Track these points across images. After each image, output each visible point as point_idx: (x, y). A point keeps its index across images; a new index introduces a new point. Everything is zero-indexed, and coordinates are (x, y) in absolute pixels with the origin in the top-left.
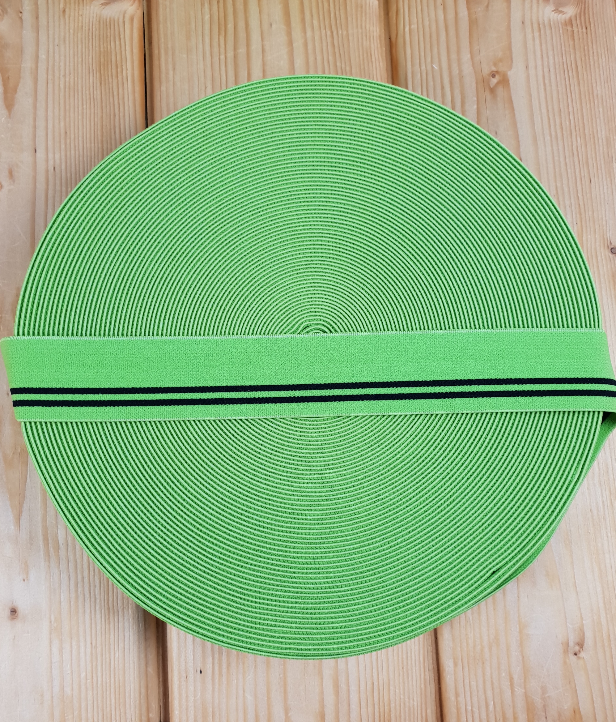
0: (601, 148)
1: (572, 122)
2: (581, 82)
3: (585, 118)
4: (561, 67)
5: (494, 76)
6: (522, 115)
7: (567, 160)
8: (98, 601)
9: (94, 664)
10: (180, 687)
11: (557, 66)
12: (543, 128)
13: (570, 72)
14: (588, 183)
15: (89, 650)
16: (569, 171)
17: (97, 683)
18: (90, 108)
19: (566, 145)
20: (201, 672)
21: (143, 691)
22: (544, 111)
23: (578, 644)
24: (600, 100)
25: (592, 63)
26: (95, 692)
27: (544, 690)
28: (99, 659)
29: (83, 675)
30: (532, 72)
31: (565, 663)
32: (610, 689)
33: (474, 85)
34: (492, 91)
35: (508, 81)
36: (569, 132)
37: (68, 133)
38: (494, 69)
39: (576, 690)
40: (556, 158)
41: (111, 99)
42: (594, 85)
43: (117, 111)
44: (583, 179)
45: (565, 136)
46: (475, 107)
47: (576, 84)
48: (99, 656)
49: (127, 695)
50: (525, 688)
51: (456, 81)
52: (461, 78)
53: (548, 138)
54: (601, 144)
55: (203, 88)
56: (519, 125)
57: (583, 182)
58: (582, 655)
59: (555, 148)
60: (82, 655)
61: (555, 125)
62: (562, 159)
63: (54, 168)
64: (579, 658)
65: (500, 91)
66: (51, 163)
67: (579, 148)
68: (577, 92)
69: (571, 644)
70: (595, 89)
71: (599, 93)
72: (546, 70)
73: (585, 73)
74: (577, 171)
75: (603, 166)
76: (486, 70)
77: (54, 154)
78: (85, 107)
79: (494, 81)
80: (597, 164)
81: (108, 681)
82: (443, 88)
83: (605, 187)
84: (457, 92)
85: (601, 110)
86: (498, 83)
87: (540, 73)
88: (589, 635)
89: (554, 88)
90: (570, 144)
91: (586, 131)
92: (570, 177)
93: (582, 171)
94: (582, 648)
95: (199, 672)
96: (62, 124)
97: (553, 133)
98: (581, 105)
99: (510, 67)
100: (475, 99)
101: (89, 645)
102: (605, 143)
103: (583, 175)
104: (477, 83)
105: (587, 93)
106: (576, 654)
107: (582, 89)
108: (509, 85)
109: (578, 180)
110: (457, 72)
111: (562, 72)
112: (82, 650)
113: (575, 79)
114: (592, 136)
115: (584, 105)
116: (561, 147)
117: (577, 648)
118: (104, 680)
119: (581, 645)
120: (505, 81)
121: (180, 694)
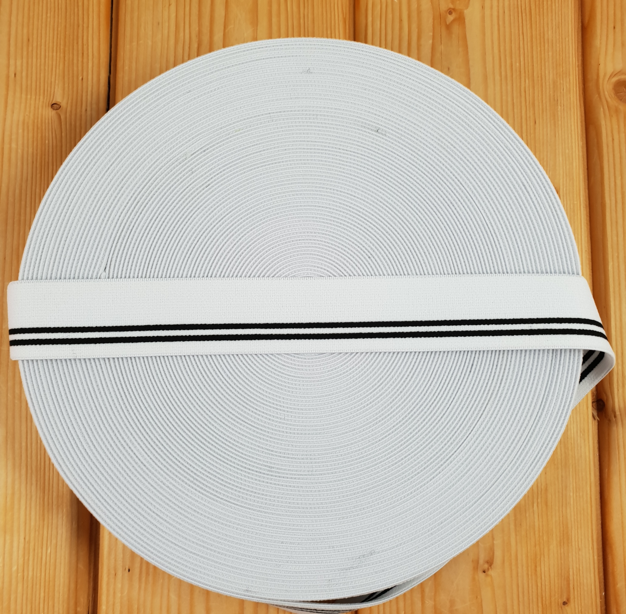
0: (548, 91)
1: (522, 63)
2: (534, 26)
3: (535, 60)
4: (516, 10)
5: (450, 13)
6: (475, 54)
7: (515, 101)
8: (34, 498)
9: (26, 558)
10: (108, 583)
11: (512, 9)
12: (493, 67)
13: (524, 15)
14: (532, 123)
15: (22, 546)
16: (515, 110)
17: (28, 577)
18: (54, 17)
19: (514, 85)
20: (129, 570)
21: (73, 586)
22: (496, 51)
23: (487, 562)
24: (550, 45)
25: (545, 7)
26: (25, 586)
27: (452, 603)
28: (31, 554)
29: (15, 568)
30: (487, 12)
31: (474, 579)
32: (513, 606)
33: (431, 20)
34: (448, 27)
35: (464, 19)
36: (518, 73)
37: (31, 40)
38: (451, 6)
39: (482, 605)
40: (504, 98)
41: (76, 10)
42: (546, 29)
43: (81, 22)
44: (528, 119)
45: (514, 76)
46: (431, 42)
47: (529, 26)
48: (31, 551)
49: (56, 589)
50: (435, 601)
51: (414, 14)
52: (419, 12)
53: (497, 77)
54: (548, 87)
55: (167, 6)
56: (471, 63)
57: (528, 122)
58: (491, 572)
59: (504, 88)
60: (15, 549)
61: (506, 66)
62: (510, 99)
63: (15, 75)
64: (487, 575)
65: (456, 29)
66: (12, 69)
67: (527, 89)
68: (529, 35)
69: (481, 562)
70: (546, 33)
71: (550, 37)
72: (501, 11)
73: (538, 17)
74: (524, 112)
75: (548, 108)
76: (444, 6)
77: (16, 60)
78: (49, 15)
79: (451, 18)
80: (543, 106)
81: (39, 575)
82: (401, 20)
83: (549, 129)
84: (414, 26)
85: (550, 54)
86: (454, 20)
87: (495, 14)
88: (498, 554)
89: (507, 30)
90: (518, 85)
91: (535, 74)
92: (516, 116)
93: (528, 112)
94: (491, 566)
95: (127, 570)
96: (25, 31)
97: (503, 73)
98: (532, 48)
99: (467, 6)
100: (431, 34)
101: (22, 540)
102: (551, 86)
103: (528, 115)
104: (434, 19)
105: (538, 37)
106: (484, 572)
107: (534, 33)
108: (464, 22)
109: (524, 120)
110: (416, 6)
111: (516, 14)
112: (15, 544)
113: (528, 22)
114: (539, 78)
115: (534, 48)
116: (509, 87)
117: (486, 566)
118: (35, 574)
119: (490, 563)
120: (461, 19)
121: (108, 590)
